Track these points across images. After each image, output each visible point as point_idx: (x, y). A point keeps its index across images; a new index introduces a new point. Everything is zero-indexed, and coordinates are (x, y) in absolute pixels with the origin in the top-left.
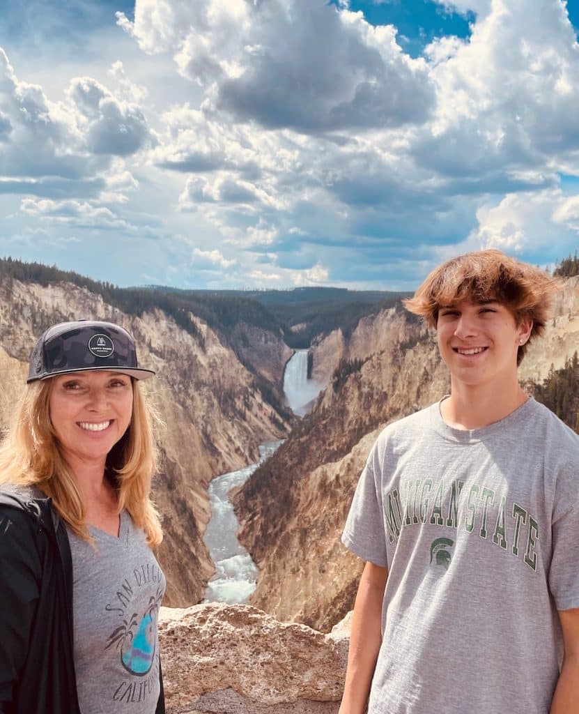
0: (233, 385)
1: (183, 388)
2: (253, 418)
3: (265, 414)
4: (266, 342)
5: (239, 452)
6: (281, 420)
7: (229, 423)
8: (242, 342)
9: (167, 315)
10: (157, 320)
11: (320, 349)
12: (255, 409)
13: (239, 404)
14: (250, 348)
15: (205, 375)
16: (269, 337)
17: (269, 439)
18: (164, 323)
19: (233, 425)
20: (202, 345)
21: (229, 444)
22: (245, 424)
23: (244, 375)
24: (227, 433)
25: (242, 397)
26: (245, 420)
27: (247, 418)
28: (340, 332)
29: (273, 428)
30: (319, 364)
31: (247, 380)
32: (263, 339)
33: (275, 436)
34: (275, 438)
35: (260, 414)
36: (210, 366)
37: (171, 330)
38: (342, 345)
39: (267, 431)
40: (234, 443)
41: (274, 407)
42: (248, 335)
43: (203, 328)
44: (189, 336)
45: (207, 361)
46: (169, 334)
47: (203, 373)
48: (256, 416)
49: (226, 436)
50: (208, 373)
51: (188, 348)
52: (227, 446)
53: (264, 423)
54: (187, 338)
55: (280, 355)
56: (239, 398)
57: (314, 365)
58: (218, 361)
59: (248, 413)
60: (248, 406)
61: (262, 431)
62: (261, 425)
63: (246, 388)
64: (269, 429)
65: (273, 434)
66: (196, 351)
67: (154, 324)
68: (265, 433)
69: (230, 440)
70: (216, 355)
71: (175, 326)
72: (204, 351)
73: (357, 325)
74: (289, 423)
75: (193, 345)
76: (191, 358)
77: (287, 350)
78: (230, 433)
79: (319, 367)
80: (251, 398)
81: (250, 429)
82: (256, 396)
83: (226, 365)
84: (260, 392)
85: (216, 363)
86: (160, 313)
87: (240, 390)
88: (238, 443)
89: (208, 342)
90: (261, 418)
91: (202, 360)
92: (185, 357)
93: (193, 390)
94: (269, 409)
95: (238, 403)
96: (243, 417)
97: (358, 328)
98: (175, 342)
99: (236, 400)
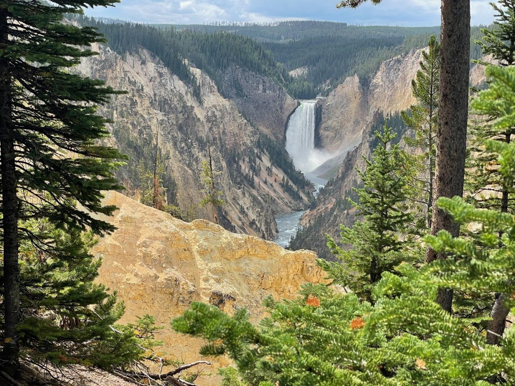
0: (236, 144)
1: (186, 148)
2: (262, 184)
3: (276, 181)
4: (264, 90)
5: (255, 227)
6: (295, 188)
7: (239, 192)
8: (234, 91)
9: (153, 57)
10: (143, 63)
11: (330, 100)
12: (264, 174)
13: (245, 168)
14: (245, 98)
15: (204, 131)
16: (268, 84)
17: (282, 211)
18: (151, 67)
19: (244, 194)
20: (197, 94)
21: (241, 216)
22: (255, 192)
23: (248, 132)
24: (239, 204)
25: (247, 159)
26: (254, 188)
27: (256, 185)
28: (356, 79)
29: (286, 196)
30: (329, 118)
31: (252, 138)
32: (261, 87)
33: (289, 207)
34: (289, 209)
35: (270, 180)
36: (208, 120)
37: (161, 75)
38: (359, 96)
39: (279, 201)
40: (247, 215)
41: (286, 172)
42: (242, 82)
43: (197, 72)
44: (181, 83)
45: (204, 113)
46: (158, 80)
47: (201, 129)
48: (265, 182)
49: (238, 206)
50: (207, 129)
51: (181, 98)
52: (240, 219)
53: (275, 191)
54: (179, 85)
55: (281, 108)
56: (244, 160)
57: (323, 120)
58: (218, 114)
59: (256, 179)
60: (256, 171)
61: (273, 201)
62: (272, 194)
63: (251, 148)
64: (282, 199)
65: (286, 204)
66: (190, 101)
67: (140, 67)
68: (277, 204)
69: (242, 211)
70: (214, 106)
71: (165, 70)
72: (201, 102)
73: (378, 69)
74: (304, 192)
75: (186, 94)
76: (187, 111)
77: (289, 100)
78: (241, 202)
79: (330, 122)
80: (258, 161)
81: (259, 198)
82: (263, 158)
83: (226, 119)
84: (267, 153)
85: (215, 116)
86: (145, 54)
87: (245, 150)
88: (252, 216)
89: (204, 91)
90: (271, 185)
91: (199, 113)
92: (180, 109)
93: (196, 150)
94: (280, 174)
95: (243, 167)
96: (252, 184)
97: (379, 73)
98: (166, 89)
99: (241, 163)
